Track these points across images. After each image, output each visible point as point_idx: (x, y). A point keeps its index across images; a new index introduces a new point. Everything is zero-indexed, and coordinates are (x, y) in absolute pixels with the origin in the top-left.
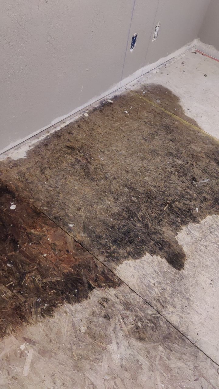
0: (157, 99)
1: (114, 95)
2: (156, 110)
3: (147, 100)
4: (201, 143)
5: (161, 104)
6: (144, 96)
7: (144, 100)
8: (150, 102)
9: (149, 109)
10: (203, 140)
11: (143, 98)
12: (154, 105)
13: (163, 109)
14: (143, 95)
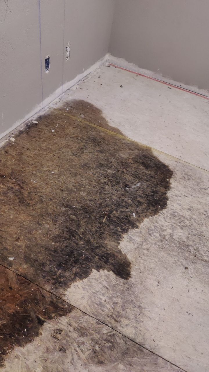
0: (80, 114)
1: (39, 115)
2: (82, 124)
3: (72, 117)
4: (128, 149)
5: (85, 118)
6: (68, 113)
7: (68, 116)
8: (75, 118)
9: (74, 124)
10: (129, 146)
11: (67, 114)
12: (79, 120)
13: (88, 123)
14: (66, 112)
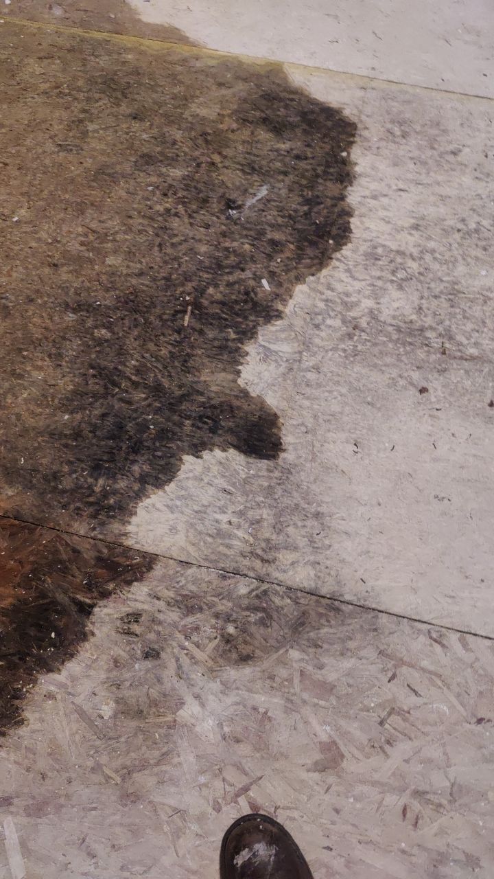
0: (50, 8)
2: (60, 41)
3: (25, 23)
4: (214, 88)
5: (67, 15)
6: (12, 13)
7: (16, 25)
8: (36, 25)
9: (40, 47)
10: (214, 76)
11: (9, 19)
12: (50, 28)
13: (79, 31)
14: (6, 10)
